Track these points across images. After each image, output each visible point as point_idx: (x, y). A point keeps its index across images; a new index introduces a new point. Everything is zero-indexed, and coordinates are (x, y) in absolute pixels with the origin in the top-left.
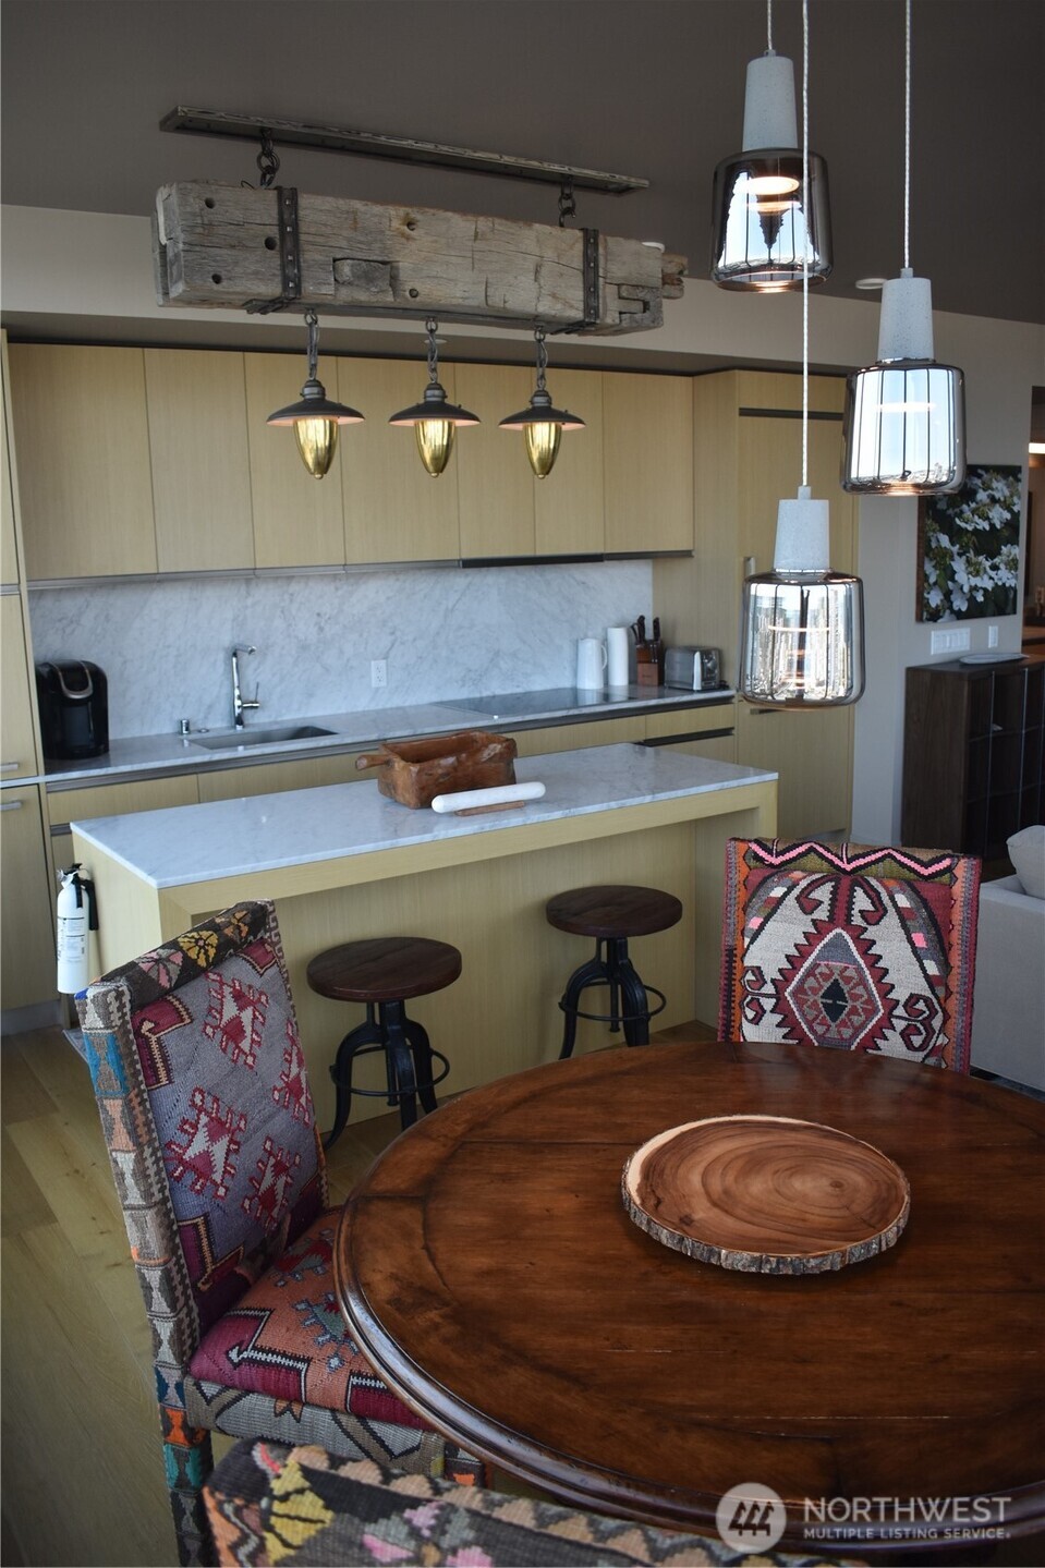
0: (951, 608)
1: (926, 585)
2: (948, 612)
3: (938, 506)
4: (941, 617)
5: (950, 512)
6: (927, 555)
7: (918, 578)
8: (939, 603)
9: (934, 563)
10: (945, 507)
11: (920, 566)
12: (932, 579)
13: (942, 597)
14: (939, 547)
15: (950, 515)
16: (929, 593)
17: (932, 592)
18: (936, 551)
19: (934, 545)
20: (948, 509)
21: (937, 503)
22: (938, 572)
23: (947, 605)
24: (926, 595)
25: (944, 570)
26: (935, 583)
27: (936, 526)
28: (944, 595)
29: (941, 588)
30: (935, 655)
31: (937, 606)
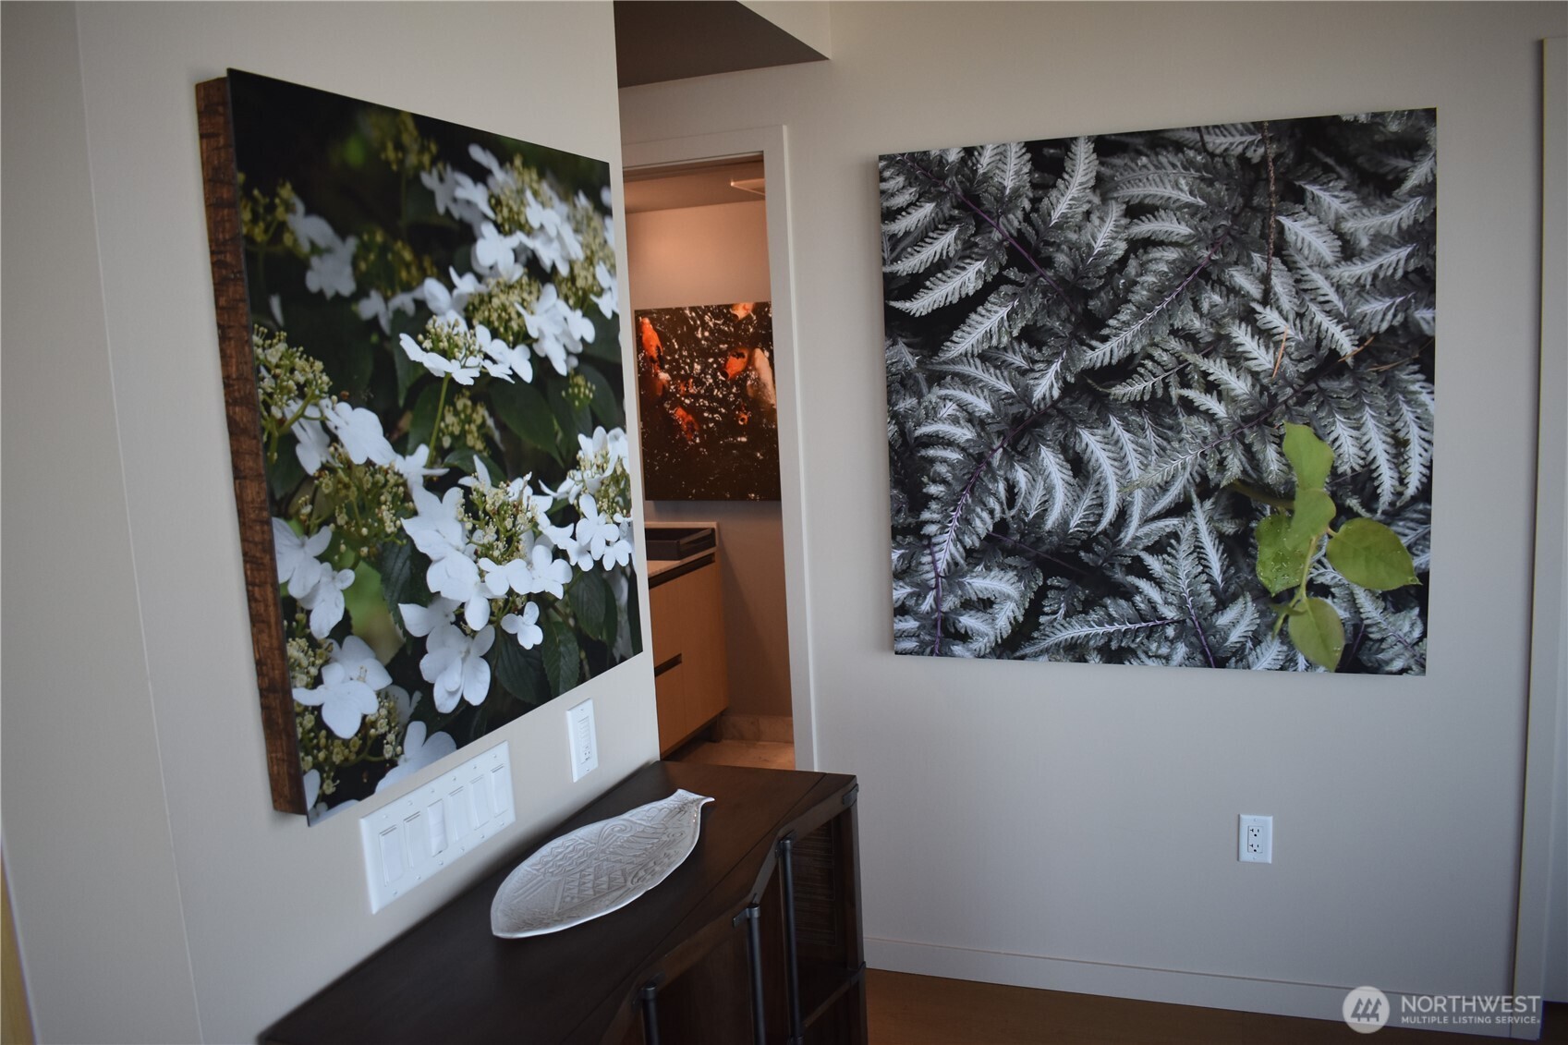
0: (426, 712)
1: (295, 649)
2: (416, 730)
3: (313, 282)
4: (393, 763)
5: (372, 306)
6: (283, 509)
7: (256, 620)
8: (371, 706)
9: (323, 538)
10: (347, 287)
11: (258, 561)
12: (324, 618)
13: (383, 680)
14: (339, 466)
15: (374, 322)
16: (317, 682)
17: (333, 675)
18: (327, 484)
19: (311, 457)
20: (361, 293)
21: (304, 266)
22: (349, 576)
23: (405, 702)
24: (302, 696)
25: (377, 561)
26: (343, 630)
27: (312, 370)
28: (390, 668)
29: (369, 640)
30: (383, 910)
31: (366, 724)
